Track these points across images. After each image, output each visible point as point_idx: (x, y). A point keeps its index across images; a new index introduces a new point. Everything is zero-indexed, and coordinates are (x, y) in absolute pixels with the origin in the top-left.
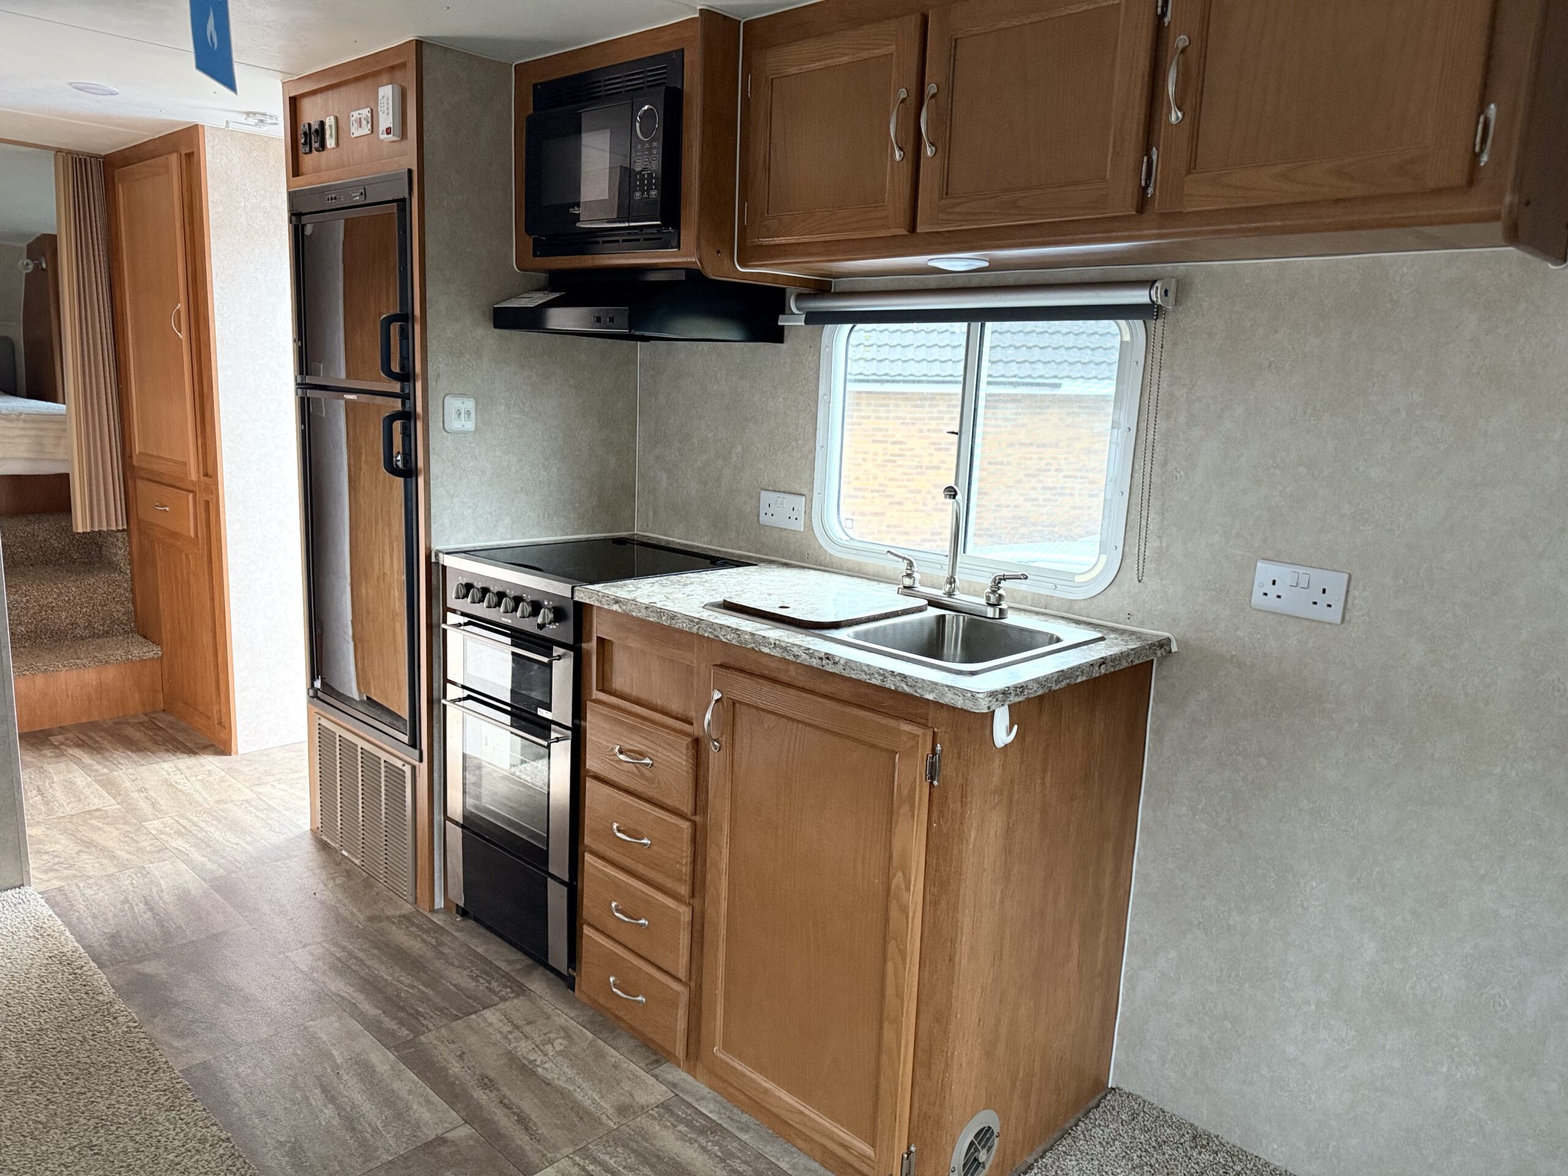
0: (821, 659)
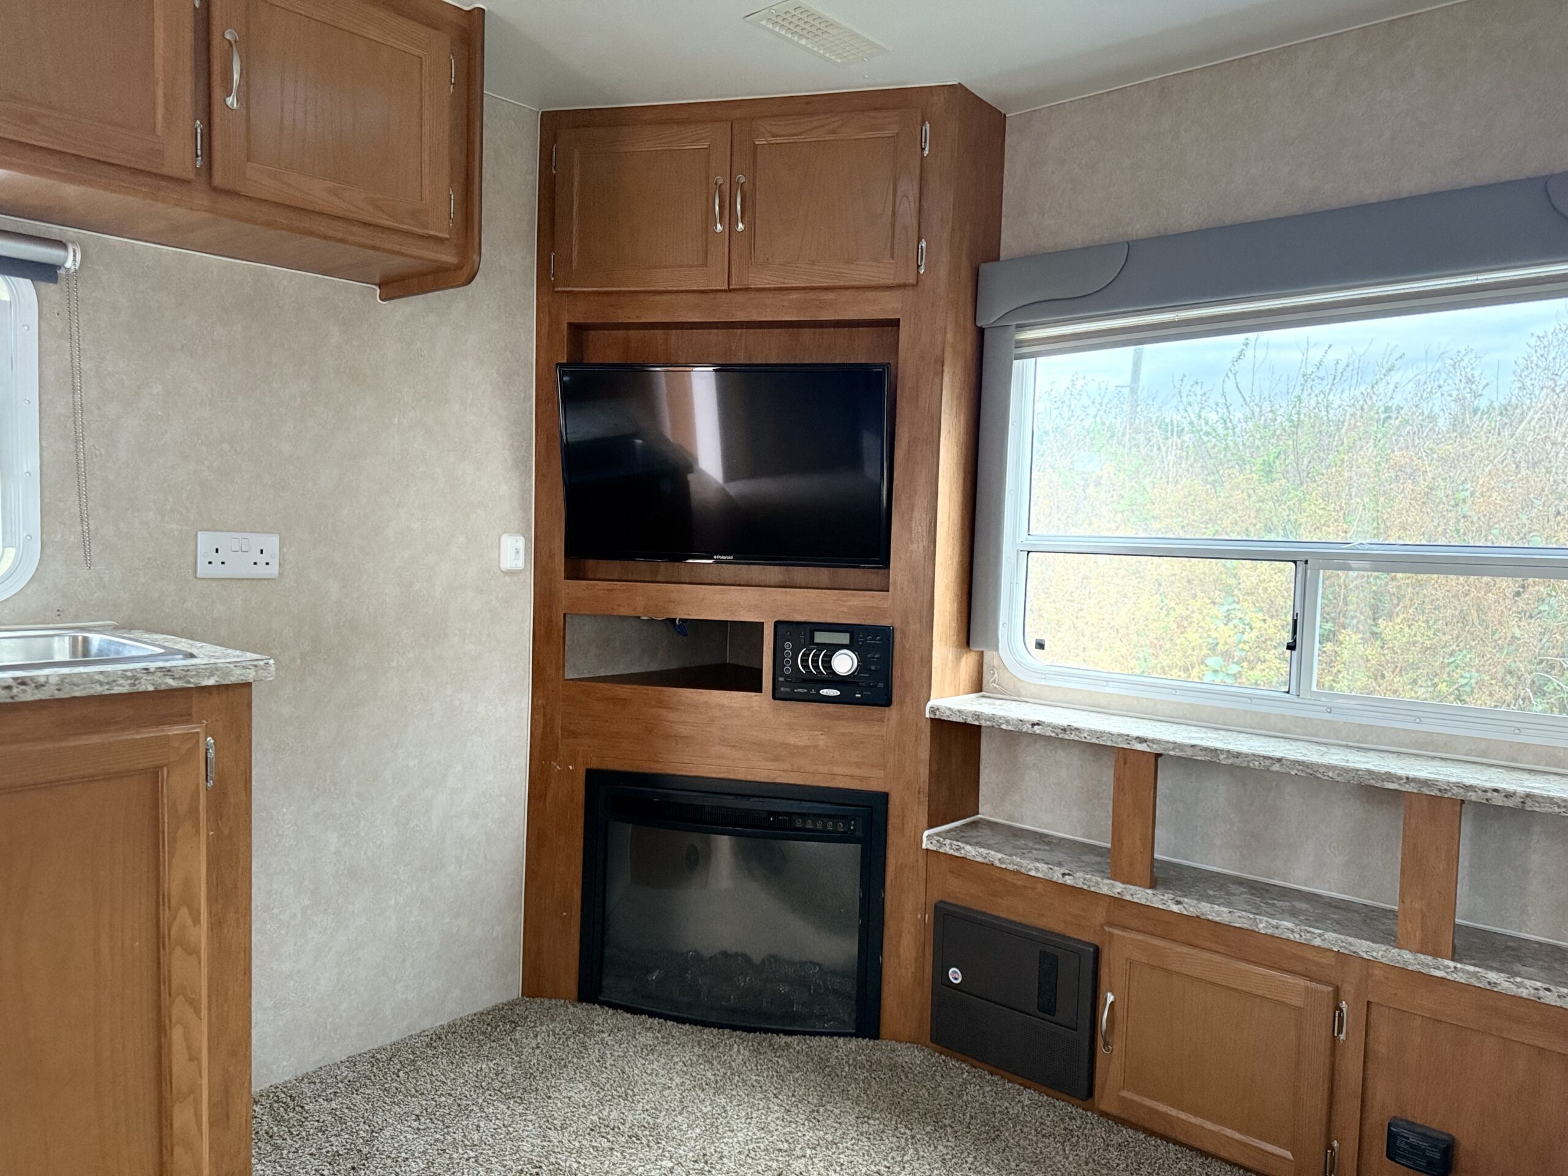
0: (9, 688)
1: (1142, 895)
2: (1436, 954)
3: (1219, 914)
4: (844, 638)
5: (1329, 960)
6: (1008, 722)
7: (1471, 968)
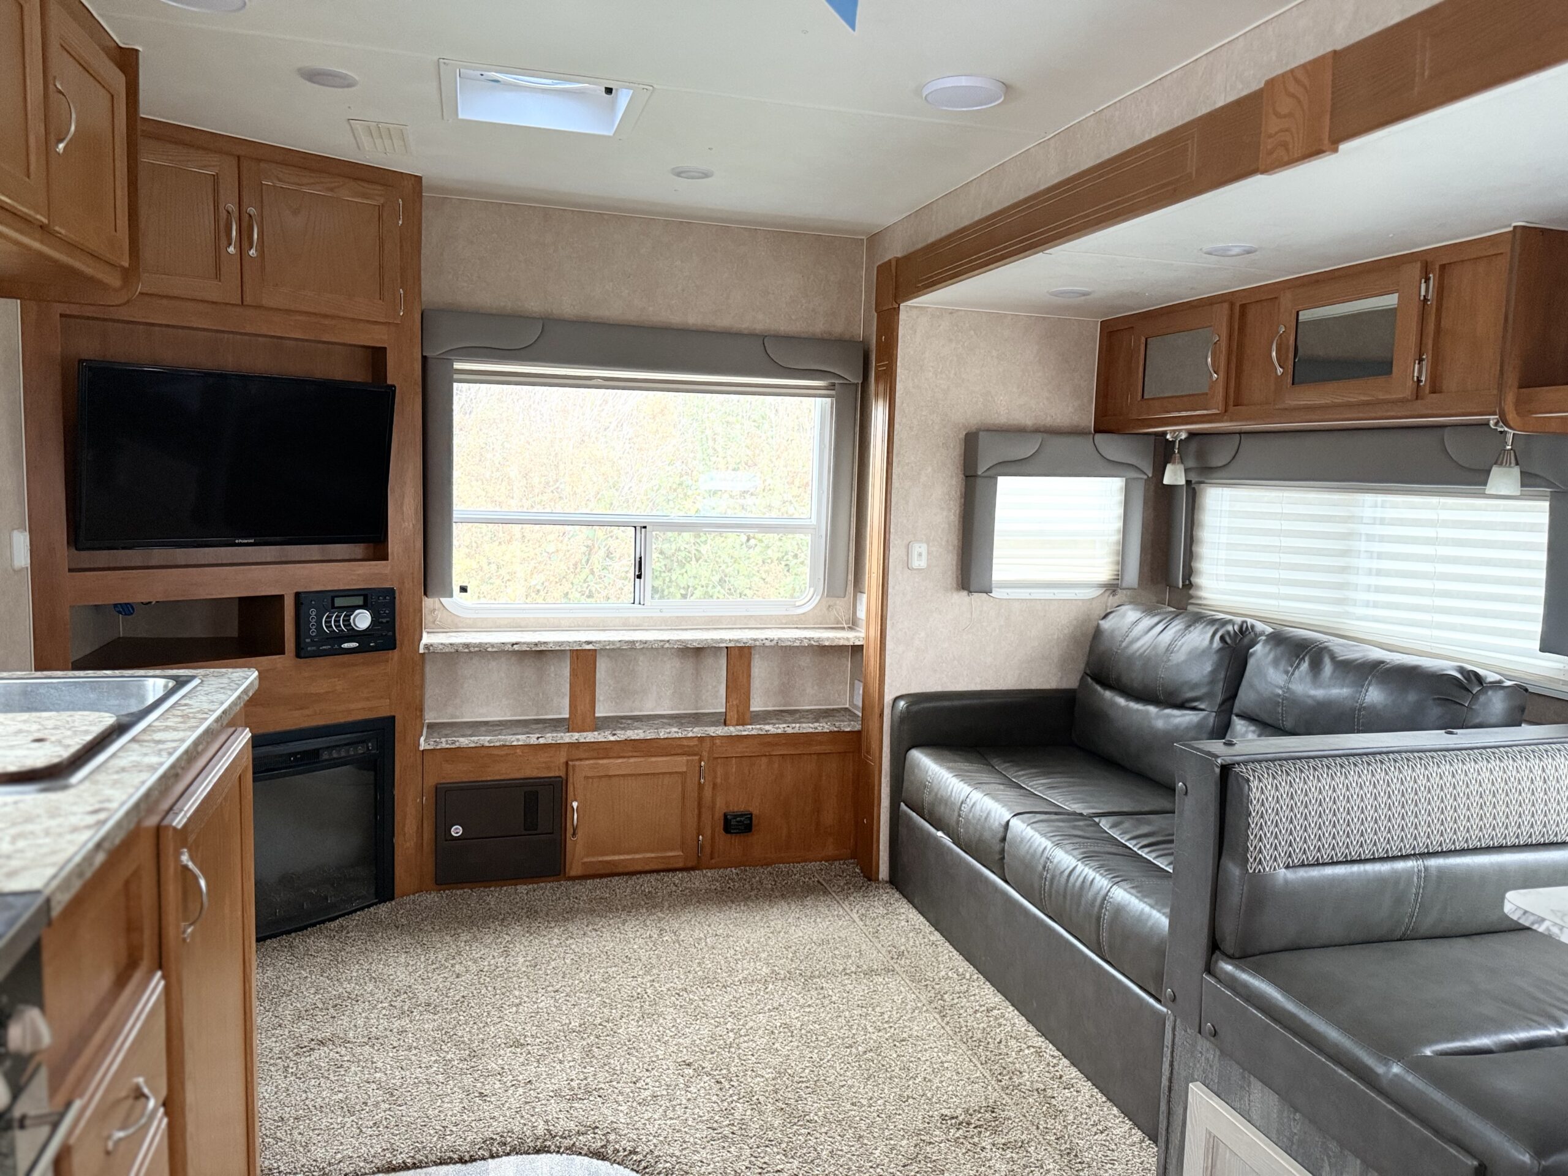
1: (591, 737)
2: (743, 725)
3: (638, 735)
4: (359, 601)
5: (695, 742)
6: (493, 646)
7: (758, 726)
